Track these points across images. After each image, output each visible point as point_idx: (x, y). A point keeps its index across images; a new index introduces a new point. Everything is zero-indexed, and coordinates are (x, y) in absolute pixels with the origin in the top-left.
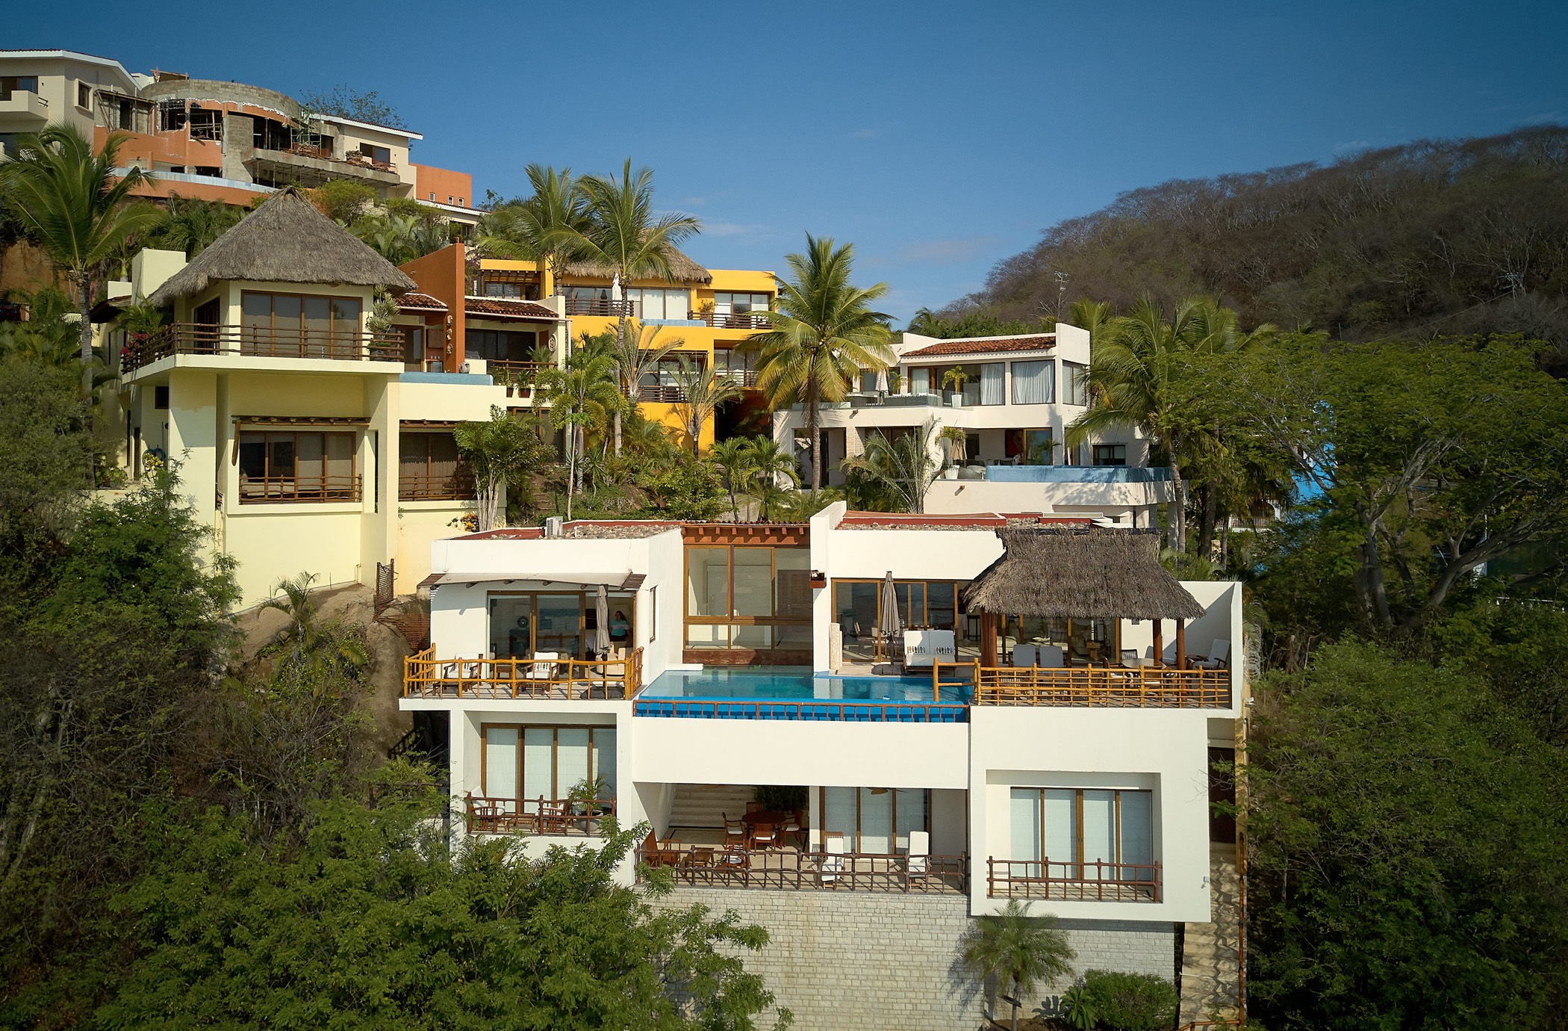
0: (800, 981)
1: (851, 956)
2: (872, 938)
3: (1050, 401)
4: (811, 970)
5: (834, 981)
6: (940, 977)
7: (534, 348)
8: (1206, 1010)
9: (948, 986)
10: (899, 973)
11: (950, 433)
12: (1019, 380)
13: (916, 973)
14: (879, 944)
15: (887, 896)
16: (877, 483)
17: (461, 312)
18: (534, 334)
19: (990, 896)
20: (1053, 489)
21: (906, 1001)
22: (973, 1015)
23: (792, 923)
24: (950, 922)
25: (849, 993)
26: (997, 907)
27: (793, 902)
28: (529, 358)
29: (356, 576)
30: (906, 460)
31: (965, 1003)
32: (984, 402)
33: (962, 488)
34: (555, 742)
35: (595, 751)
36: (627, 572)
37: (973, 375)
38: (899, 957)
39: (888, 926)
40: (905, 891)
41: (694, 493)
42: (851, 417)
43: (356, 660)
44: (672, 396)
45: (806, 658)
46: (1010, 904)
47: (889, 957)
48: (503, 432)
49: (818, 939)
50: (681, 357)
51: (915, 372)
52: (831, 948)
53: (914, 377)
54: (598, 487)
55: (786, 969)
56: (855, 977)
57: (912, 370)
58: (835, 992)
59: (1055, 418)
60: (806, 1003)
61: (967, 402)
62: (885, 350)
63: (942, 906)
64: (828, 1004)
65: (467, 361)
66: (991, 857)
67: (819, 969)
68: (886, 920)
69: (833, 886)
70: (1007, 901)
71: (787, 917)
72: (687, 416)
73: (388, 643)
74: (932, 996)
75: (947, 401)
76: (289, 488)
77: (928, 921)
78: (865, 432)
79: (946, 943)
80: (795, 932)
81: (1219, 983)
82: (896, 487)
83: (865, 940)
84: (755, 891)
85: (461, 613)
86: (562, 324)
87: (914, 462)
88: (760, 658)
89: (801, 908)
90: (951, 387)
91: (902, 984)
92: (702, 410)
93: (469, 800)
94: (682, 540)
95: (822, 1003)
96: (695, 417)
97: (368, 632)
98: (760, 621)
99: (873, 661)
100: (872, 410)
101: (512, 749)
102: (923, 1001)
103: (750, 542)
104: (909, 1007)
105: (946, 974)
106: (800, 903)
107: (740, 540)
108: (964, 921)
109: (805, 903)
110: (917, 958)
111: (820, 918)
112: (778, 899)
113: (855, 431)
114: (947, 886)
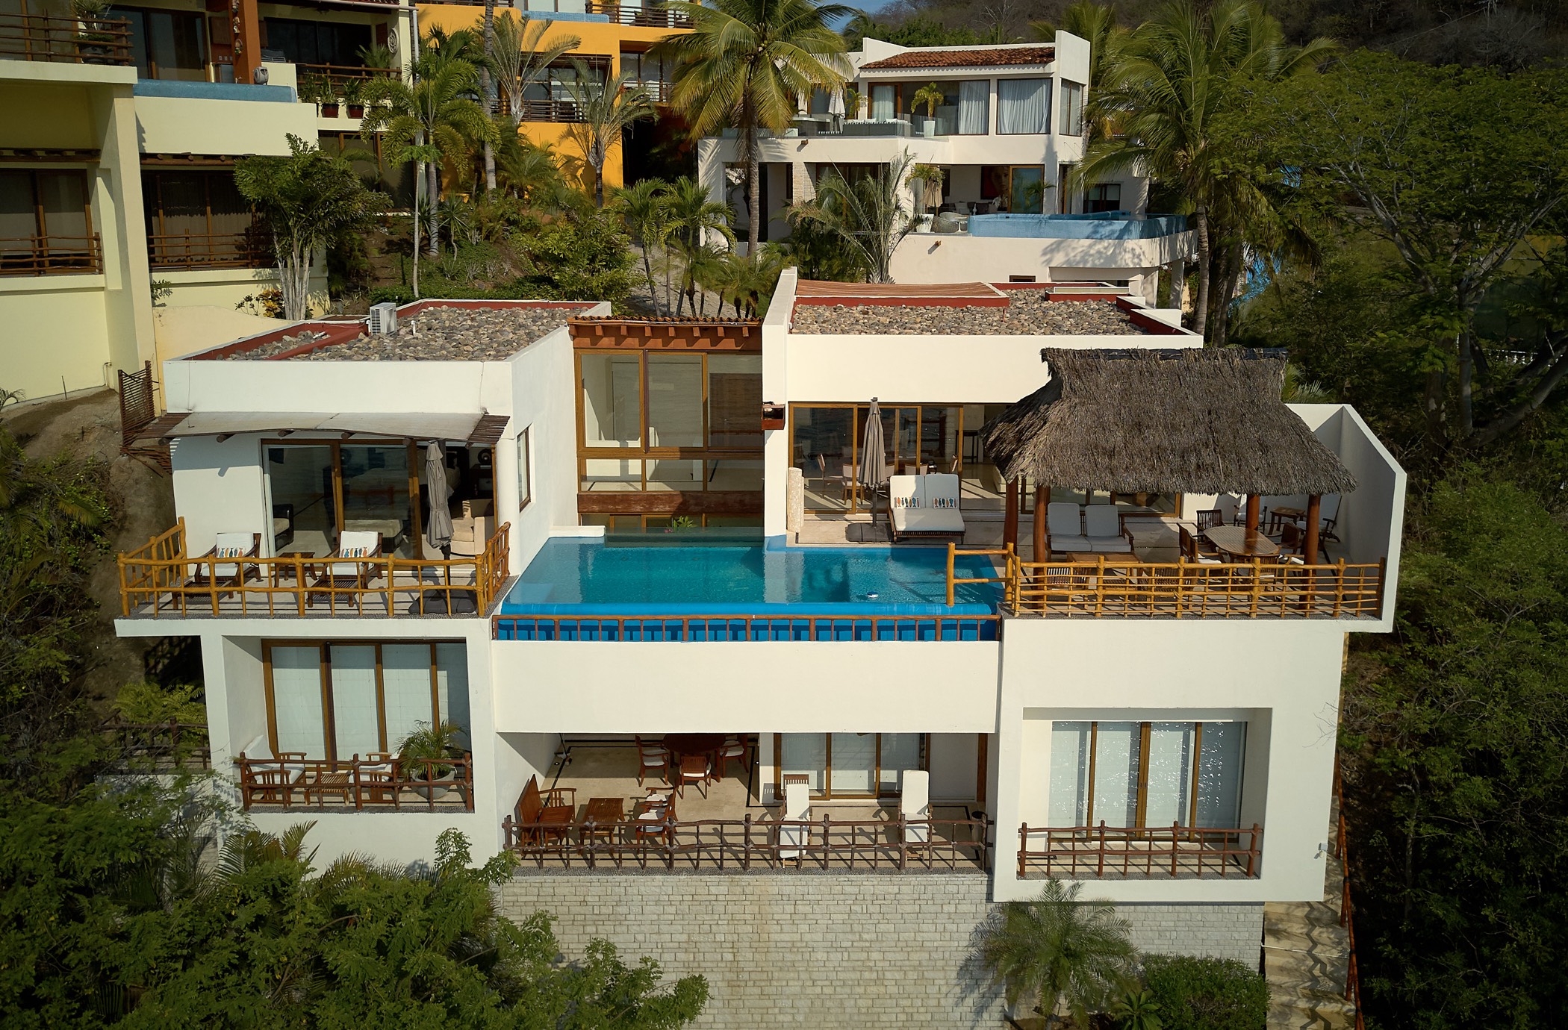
0: (748, 990)
1: (821, 956)
2: (852, 932)
3: (1043, 130)
4: (765, 976)
5: (798, 989)
6: (945, 981)
7: (368, 48)
8: (1303, 1004)
9: (958, 990)
10: (888, 975)
11: (925, 173)
12: (1007, 104)
13: (912, 976)
14: (861, 940)
15: (875, 878)
16: (832, 236)
18: (368, 28)
19: (1021, 874)
20: (1052, 251)
21: (898, 1010)
22: (989, 1024)
23: (738, 917)
24: (962, 908)
25: (817, 1003)
26: (1033, 890)
27: (739, 890)
28: (360, 62)
30: (871, 209)
31: (980, 1011)
32: (962, 130)
33: (937, 244)
34: (379, 663)
35: (442, 675)
36: (478, 412)
37: (950, 94)
38: (889, 956)
39: (874, 916)
40: (899, 866)
41: (592, 261)
42: (799, 149)
43: (86, 519)
44: (567, 114)
45: (752, 507)
46: (1049, 886)
47: (875, 956)
48: (306, 175)
49: (775, 937)
50: (578, 63)
51: (877, 90)
52: (793, 947)
53: (876, 96)
54: (460, 246)
55: (729, 976)
56: (827, 983)
57: (873, 86)
58: (798, 1003)
59: (1050, 152)
60: (757, 1018)
61: (940, 131)
62: (840, 59)
63: (952, 889)
64: (789, 1018)
65: (265, 65)
66: (1024, 825)
67: (776, 975)
68: (871, 909)
69: (797, 865)
70: (1045, 882)
71: (730, 909)
72: (587, 141)
73: (142, 486)
74: (934, 1002)
75: (917, 131)
77: (932, 909)
78: (817, 170)
79: (955, 936)
80: (742, 929)
81: (1317, 960)
82: (856, 243)
83: (841, 936)
84: (682, 877)
85: (221, 474)
86: (404, 15)
87: (880, 212)
88: (688, 505)
89: (751, 898)
90: (922, 110)
91: (893, 990)
92: (606, 132)
93: (245, 762)
94: (569, 344)
95: (780, 1018)
96: (598, 142)
97: (113, 471)
98: (687, 453)
99: (845, 512)
100: (826, 140)
101: (315, 674)
102: (922, 1010)
103: (671, 346)
104: (903, 1017)
105: (954, 975)
106: (748, 890)
107: (658, 343)
108: (982, 908)
109: (757, 891)
110: (914, 956)
111: (776, 909)
112: (717, 886)
113: (804, 167)
114: (959, 855)
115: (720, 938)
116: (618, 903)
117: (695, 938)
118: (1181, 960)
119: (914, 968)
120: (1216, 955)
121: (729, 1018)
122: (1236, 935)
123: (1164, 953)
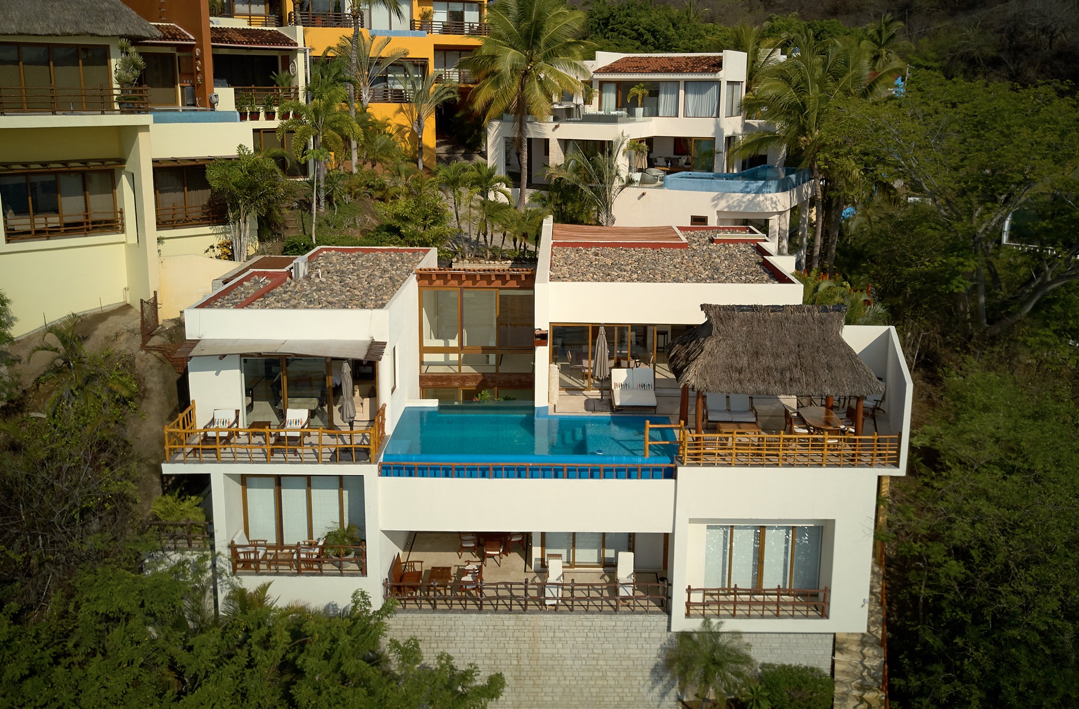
0: (527, 682)
1: (569, 662)
2: (588, 648)
3: (715, 115)
4: (536, 674)
6: (643, 677)
7: (277, 73)
8: (856, 693)
9: (650, 683)
10: (609, 674)
11: (635, 144)
12: (691, 97)
13: (623, 674)
14: (593, 653)
15: (602, 617)
17: (208, 44)
18: (276, 57)
19: (688, 615)
20: (718, 199)
25: (567, 690)
26: (695, 625)
27: (521, 623)
29: (125, 297)
30: (600, 175)
31: (663, 695)
32: (661, 113)
33: (644, 194)
34: (309, 488)
35: (345, 493)
36: (368, 339)
37: (654, 90)
38: (610, 663)
40: (616, 610)
41: (425, 219)
42: (554, 130)
43: (125, 393)
44: (399, 97)
45: (526, 383)
46: (704, 623)
47: (601, 662)
48: (250, 172)
49: (542, 651)
50: (406, 65)
51: (605, 86)
52: (553, 658)
54: (338, 205)
55: (515, 673)
57: (602, 83)
58: (555, 690)
59: (719, 129)
60: (532, 698)
61: (647, 113)
62: (579, 66)
63: (647, 623)
64: (550, 698)
67: (543, 673)
68: (599, 635)
69: (556, 609)
70: (701, 620)
71: (516, 634)
72: (412, 115)
73: (155, 371)
74: (635, 690)
75: (631, 118)
76: (54, 220)
77: (635, 635)
78: (565, 144)
79: (649, 651)
80: (523, 646)
81: (865, 667)
82: (590, 193)
83: (581, 651)
84: (488, 615)
86: (301, 52)
87: (606, 180)
88: (486, 382)
90: (634, 104)
91: (612, 683)
92: (424, 111)
93: (232, 547)
94: (417, 284)
95: (545, 698)
96: (419, 117)
97: (137, 360)
98: (486, 350)
99: (585, 389)
100: (571, 125)
103: (478, 285)
104: (617, 699)
105: (648, 674)
106: (527, 623)
107: (469, 283)
108: (664, 635)
109: (532, 624)
110: (624, 663)
111: (544, 635)
112: (509, 621)
113: (557, 142)
114: (651, 603)
115: (510, 651)
116: (450, 630)
117: (495, 651)
118: (784, 666)
119: (625, 670)
120: (804, 663)
121: (515, 698)
122: (816, 652)
123: (773, 662)
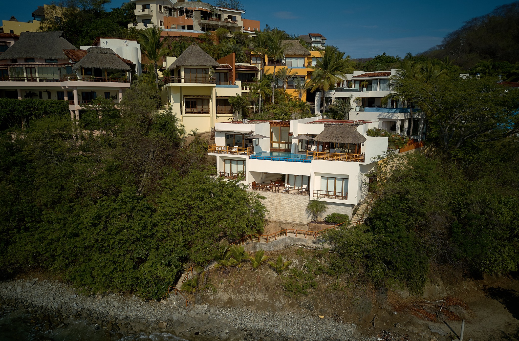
0: (278, 209)
1: (287, 206)
2: (291, 202)
5: (284, 210)
7: (253, 77)
9: (305, 213)
10: (296, 209)
11: (358, 99)
12: (381, 85)
16: (337, 112)
17: (235, 69)
19: (314, 196)
20: (380, 115)
21: (297, 215)
23: (277, 199)
24: (306, 201)
26: (315, 199)
28: (252, 80)
29: (208, 130)
31: (309, 216)
34: (237, 163)
35: (243, 165)
36: (250, 131)
37: (370, 82)
39: (294, 201)
40: (298, 194)
42: (334, 94)
44: (295, 87)
46: (317, 198)
47: (294, 206)
48: (238, 99)
49: (282, 202)
50: (298, 77)
52: (284, 204)
55: (275, 207)
56: (288, 210)
57: (356, 81)
60: (279, 213)
61: (367, 90)
65: (236, 81)
66: (314, 189)
69: (285, 193)
75: (362, 90)
76: (195, 111)
77: (302, 200)
79: (305, 205)
82: (341, 113)
84: (270, 193)
88: (285, 151)
89: (279, 196)
90: (364, 86)
92: (303, 91)
93: (220, 172)
94: (270, 125)
95: (282, 214)
101: (230, 164)
102: (301, 216)
103: (284, 126)
105: (305, 210)
111: (282, 198)
113: (335, 98)
114: (305, 194)
115: (274, 201)
117: (271, 201)
119: (300, 209)
121: (275, 213)
